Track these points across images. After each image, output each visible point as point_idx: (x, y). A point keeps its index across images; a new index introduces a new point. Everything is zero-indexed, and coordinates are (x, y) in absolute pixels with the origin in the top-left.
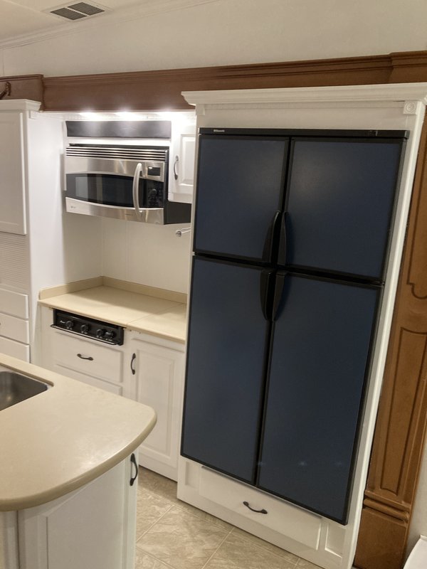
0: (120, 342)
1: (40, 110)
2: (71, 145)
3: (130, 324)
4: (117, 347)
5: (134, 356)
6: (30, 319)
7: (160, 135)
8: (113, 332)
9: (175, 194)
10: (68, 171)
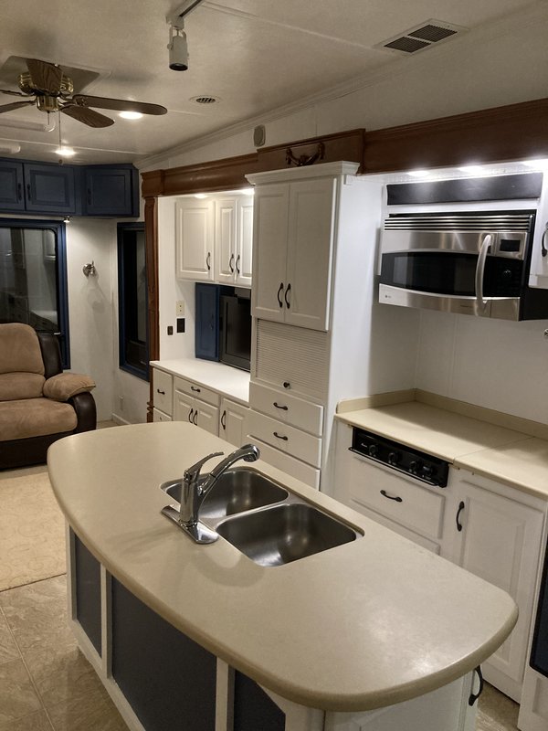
0: (443, 483)
1: (357, 173)
2: (391, 216)
3: (457, 459)
4: (437, 489)
5: (462, 506)
6: (324, 437)
7: (523, 194)
8: (432, 467)
9: (540, 277)
10: (385, 249)
